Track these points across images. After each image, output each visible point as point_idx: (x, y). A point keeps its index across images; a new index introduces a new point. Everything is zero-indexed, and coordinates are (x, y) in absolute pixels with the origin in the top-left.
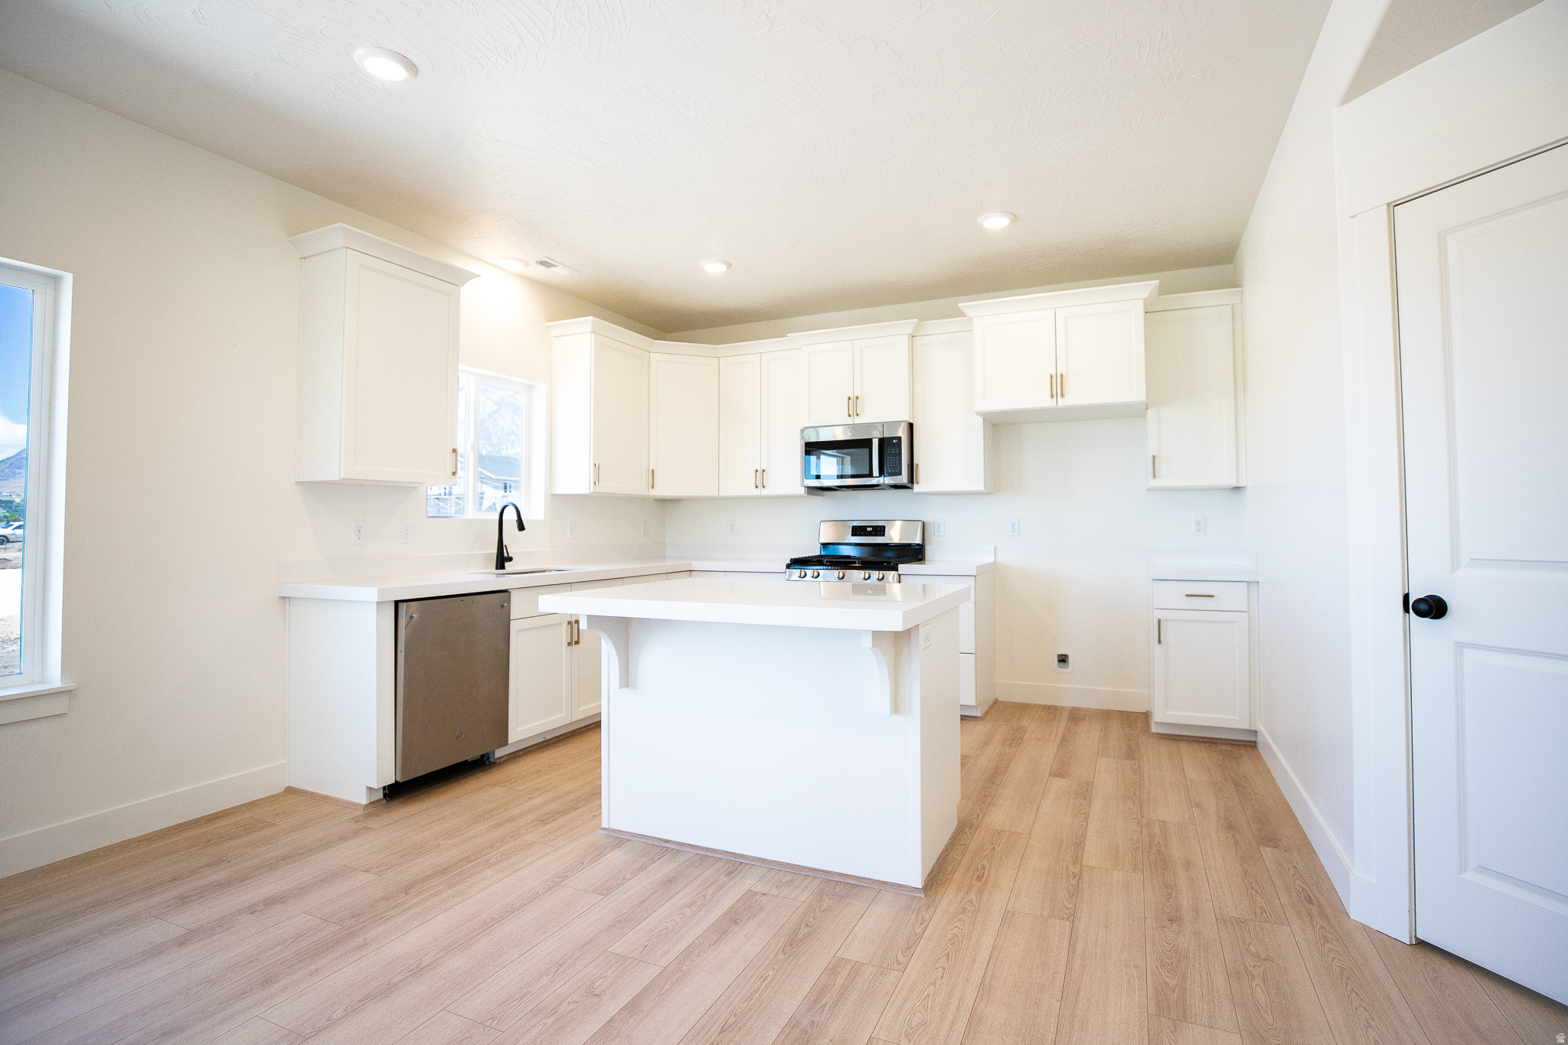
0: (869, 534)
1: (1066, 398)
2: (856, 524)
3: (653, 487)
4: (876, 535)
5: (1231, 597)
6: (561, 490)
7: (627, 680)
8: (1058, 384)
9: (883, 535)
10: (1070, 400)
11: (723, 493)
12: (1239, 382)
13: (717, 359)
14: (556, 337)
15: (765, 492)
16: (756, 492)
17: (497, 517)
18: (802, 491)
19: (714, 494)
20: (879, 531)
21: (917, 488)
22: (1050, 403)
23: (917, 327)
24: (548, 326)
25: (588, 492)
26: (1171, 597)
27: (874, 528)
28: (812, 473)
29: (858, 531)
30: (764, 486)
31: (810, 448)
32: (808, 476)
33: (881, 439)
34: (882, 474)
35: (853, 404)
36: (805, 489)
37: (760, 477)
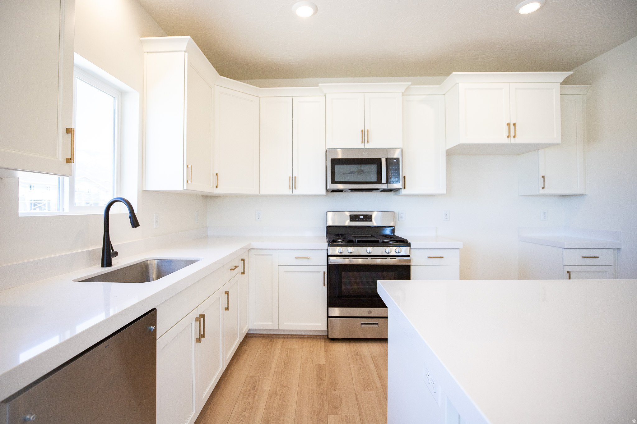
0: (361, 220)
1: (516, 138)
2: (352, 213)
3: (217, 187)
4: (366, 221)
6: (152, 186)
8: (513, 130)
9: (369, 221)
10: (520, 139)
11: (263, 192)
13: (259, 98)
14: (147, 53)
15: (296, 192)
16: (290, 192)
17: (102, 212)
18: (324, 192)
19: (257, 193)
20: (368, 218)
21: (403, 192)
22: (505, 140)
23: (408, 89)
24: (141, 41)
25: (182, 189)
27: (365, 216)
28: (336, 180)
29: (354, 218)
30: (295, 188)
31: (335, 162)
32: (333, 181)
33: (387, 159)
34: (387, 182)
35: (365, 135)
36: (328, 191)
37: (293, 182)
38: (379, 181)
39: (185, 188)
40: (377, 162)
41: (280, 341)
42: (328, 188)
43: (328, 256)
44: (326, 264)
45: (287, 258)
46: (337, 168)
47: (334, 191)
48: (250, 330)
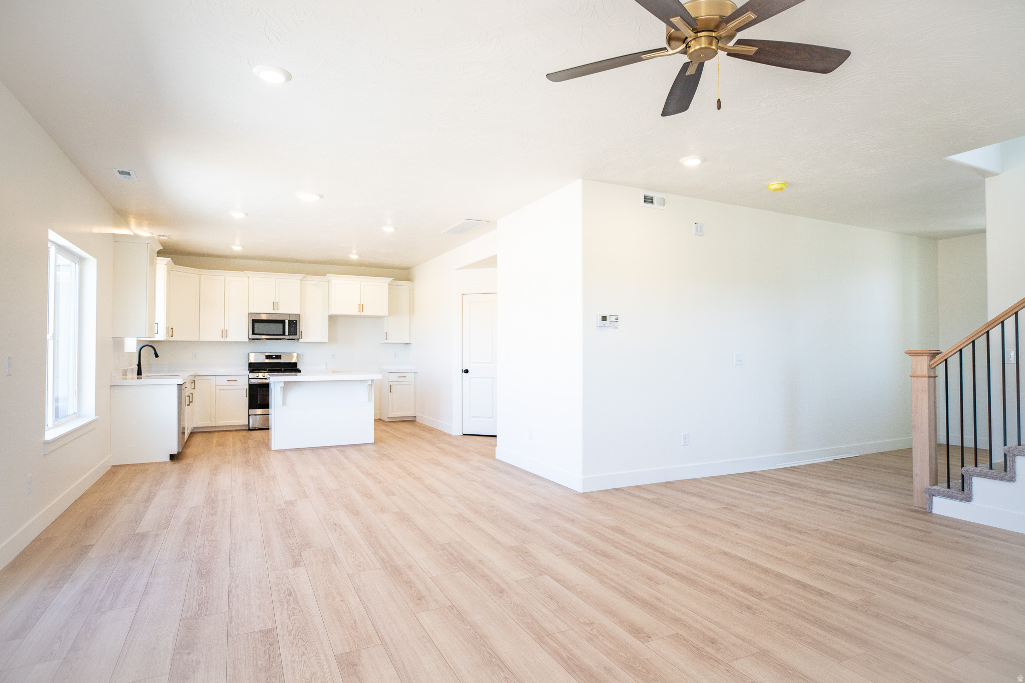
0: (274, 358)
1: (363, 312)
2: (267, 354)
4: (277, 359)
5: (410, 377)
7: (284, 403)
8: (361, 307)
9: (281, 359)
10: (365, 313)
11: (201, 339)
12: (412, 311)
13: (199, 275)
15: (226, 340)
16: (222, 340)
18: (247, 340)
19: (197, 339)
20: (279, 357)
21: (301, 340)
22: (357, 313)
26: (394, 378)
27: (276, 356)
28: (255, 332)
29: (268, 357)
30: (226, 337)
31: (254, 322)
32: (253, 333)
33: (289, 321)
34: (289, 335)
35: (275, 305)
36: (249, 339)
37: (224, 333)
38: (284, 334)
39: (165, 339)
40: (283, 322)
41: (216, 434)
42: (250, 337)
43: (249, 379)
44: (248, 384)
45: (222, 381)
46: (256, 325)
47: (253, 339)
48: (194, 428)
